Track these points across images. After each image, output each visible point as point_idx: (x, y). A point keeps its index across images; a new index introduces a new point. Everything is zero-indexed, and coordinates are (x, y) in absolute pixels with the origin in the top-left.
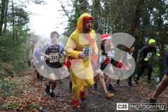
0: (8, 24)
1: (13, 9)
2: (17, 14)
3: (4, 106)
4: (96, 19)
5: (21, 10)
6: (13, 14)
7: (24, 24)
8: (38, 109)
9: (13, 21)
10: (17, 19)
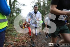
0: (15, 13)
1: (16, 9)
2: (17, 10)
3: (15, 40)
4: (44, 10)
5: (19, 8)
6: (16, 10)
7: (19, 13)
8: (26, 42)
9: (16, 12)
10: (17, 11)
